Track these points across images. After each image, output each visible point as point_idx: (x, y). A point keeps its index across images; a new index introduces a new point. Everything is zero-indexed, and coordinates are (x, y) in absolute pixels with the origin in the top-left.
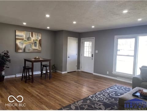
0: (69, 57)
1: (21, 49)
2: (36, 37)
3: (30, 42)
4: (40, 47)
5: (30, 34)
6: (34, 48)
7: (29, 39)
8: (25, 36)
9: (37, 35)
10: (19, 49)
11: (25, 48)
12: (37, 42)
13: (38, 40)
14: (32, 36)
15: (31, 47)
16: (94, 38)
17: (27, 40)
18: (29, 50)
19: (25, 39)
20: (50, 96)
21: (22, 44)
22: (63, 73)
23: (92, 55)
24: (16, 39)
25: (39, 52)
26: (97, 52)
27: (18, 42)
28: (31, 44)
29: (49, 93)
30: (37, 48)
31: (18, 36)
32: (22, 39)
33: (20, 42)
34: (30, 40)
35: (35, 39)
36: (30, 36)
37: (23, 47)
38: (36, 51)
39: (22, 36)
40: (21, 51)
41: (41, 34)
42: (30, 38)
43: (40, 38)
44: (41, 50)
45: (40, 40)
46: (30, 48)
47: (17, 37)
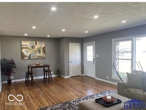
0: (71, 62)
1: (26, 56)
2: (40, 45)
3: (34, 50)
4: (44, 53)
5: (34, 43)
6: (38, 55)
7: (33, 47)
8: (29, 45)
9: (41, 43)
10: (25, 56)
11: (30, 55)
12: (41, 49)
13: (42, 47)
14: (36, 44)
15: (36, 54)
16: (94, 42)
17: (31, 48)
18: (34, 57)
19: (30, 48)
20: (38, 98)
21: (28, 52)
22: (66, 77)
23: (94, 59)
24: (22, 48)
25: (43, 58)
26: (97, 56)
27: (23, 50)
28: (35, 52)
29: (39, 96)
30: (41, 55)
31: (24, 45)
32: (27, 48)
33: (25, 51)
34: (35, 48)
35: (39, 47)
36: (34, 45)
37: (29, 54)
38: (41, 57)
39: (26, 46)
40: (26, 58)
41: (45, 42)
42: (35, 46)
43: (43, 46)
44: (45, 56)
45: (43, 48)
46: (35, 56)
47: (22, 47)
